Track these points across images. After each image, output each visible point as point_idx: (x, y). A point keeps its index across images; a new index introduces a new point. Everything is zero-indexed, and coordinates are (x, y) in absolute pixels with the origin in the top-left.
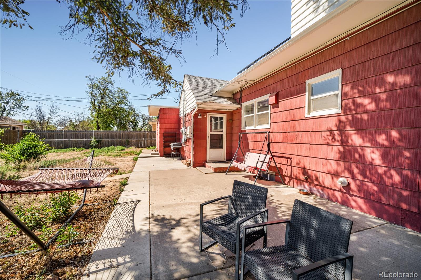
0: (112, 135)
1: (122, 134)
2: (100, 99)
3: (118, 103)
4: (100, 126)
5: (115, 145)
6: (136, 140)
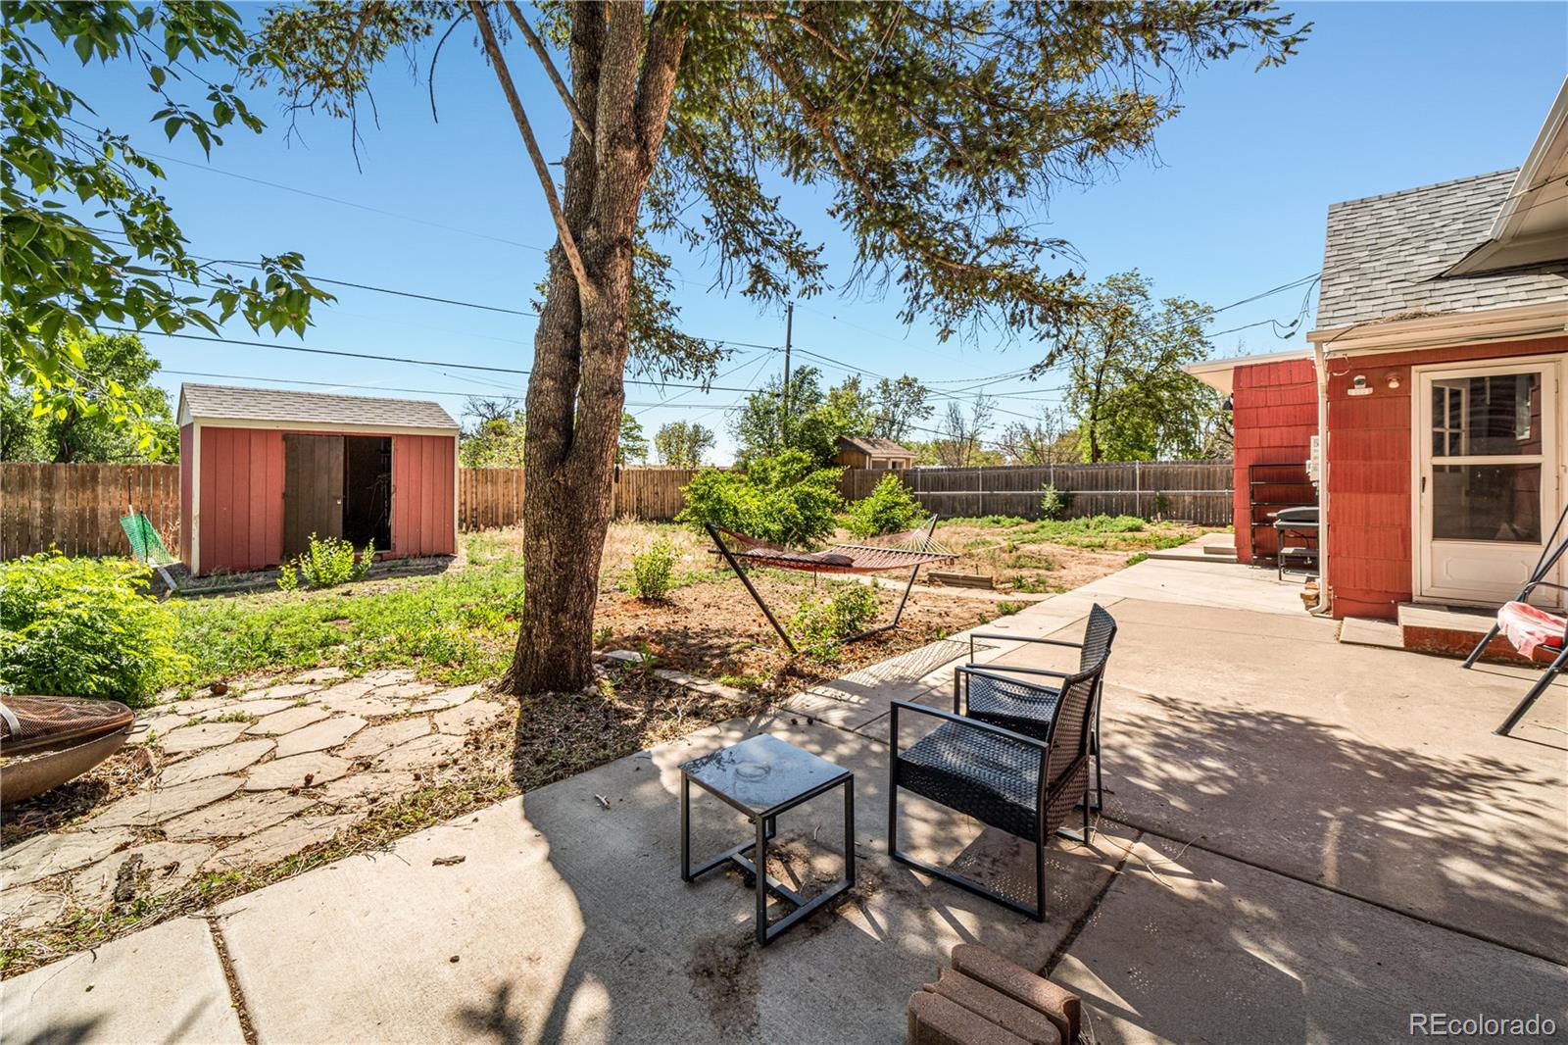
0: (1107, 478)
1: (1143, 475)
2: (1102, 355)
3: (1168, 358)
4: (1104, 447)
5: (1114, 514)
6: (1195, 497)
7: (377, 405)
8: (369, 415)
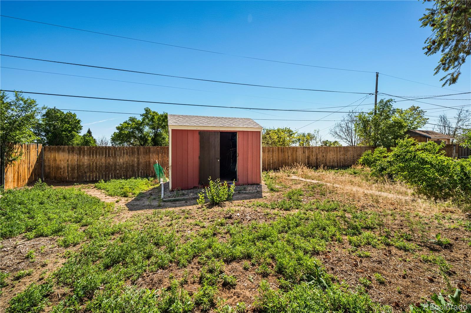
7: (230, 120)
8: (228, 123)
